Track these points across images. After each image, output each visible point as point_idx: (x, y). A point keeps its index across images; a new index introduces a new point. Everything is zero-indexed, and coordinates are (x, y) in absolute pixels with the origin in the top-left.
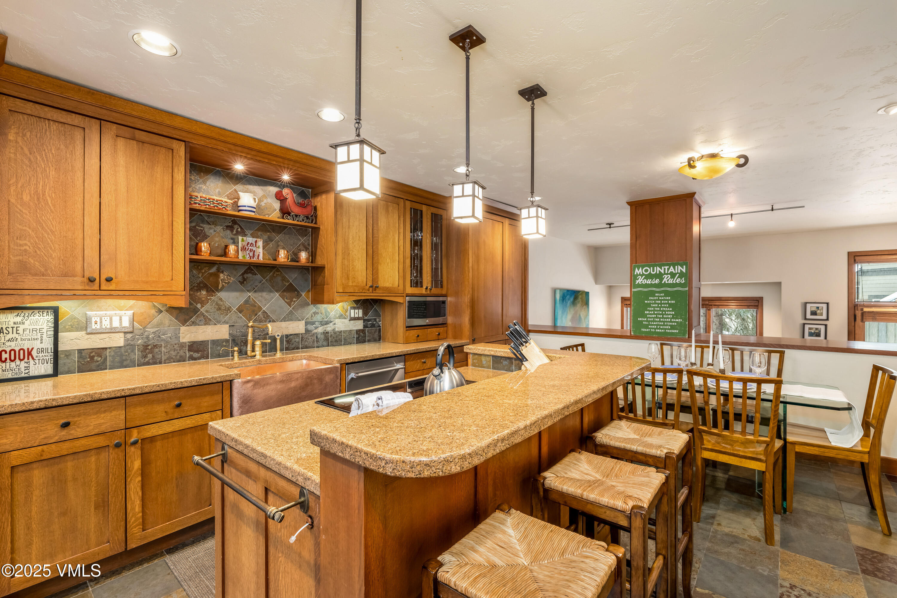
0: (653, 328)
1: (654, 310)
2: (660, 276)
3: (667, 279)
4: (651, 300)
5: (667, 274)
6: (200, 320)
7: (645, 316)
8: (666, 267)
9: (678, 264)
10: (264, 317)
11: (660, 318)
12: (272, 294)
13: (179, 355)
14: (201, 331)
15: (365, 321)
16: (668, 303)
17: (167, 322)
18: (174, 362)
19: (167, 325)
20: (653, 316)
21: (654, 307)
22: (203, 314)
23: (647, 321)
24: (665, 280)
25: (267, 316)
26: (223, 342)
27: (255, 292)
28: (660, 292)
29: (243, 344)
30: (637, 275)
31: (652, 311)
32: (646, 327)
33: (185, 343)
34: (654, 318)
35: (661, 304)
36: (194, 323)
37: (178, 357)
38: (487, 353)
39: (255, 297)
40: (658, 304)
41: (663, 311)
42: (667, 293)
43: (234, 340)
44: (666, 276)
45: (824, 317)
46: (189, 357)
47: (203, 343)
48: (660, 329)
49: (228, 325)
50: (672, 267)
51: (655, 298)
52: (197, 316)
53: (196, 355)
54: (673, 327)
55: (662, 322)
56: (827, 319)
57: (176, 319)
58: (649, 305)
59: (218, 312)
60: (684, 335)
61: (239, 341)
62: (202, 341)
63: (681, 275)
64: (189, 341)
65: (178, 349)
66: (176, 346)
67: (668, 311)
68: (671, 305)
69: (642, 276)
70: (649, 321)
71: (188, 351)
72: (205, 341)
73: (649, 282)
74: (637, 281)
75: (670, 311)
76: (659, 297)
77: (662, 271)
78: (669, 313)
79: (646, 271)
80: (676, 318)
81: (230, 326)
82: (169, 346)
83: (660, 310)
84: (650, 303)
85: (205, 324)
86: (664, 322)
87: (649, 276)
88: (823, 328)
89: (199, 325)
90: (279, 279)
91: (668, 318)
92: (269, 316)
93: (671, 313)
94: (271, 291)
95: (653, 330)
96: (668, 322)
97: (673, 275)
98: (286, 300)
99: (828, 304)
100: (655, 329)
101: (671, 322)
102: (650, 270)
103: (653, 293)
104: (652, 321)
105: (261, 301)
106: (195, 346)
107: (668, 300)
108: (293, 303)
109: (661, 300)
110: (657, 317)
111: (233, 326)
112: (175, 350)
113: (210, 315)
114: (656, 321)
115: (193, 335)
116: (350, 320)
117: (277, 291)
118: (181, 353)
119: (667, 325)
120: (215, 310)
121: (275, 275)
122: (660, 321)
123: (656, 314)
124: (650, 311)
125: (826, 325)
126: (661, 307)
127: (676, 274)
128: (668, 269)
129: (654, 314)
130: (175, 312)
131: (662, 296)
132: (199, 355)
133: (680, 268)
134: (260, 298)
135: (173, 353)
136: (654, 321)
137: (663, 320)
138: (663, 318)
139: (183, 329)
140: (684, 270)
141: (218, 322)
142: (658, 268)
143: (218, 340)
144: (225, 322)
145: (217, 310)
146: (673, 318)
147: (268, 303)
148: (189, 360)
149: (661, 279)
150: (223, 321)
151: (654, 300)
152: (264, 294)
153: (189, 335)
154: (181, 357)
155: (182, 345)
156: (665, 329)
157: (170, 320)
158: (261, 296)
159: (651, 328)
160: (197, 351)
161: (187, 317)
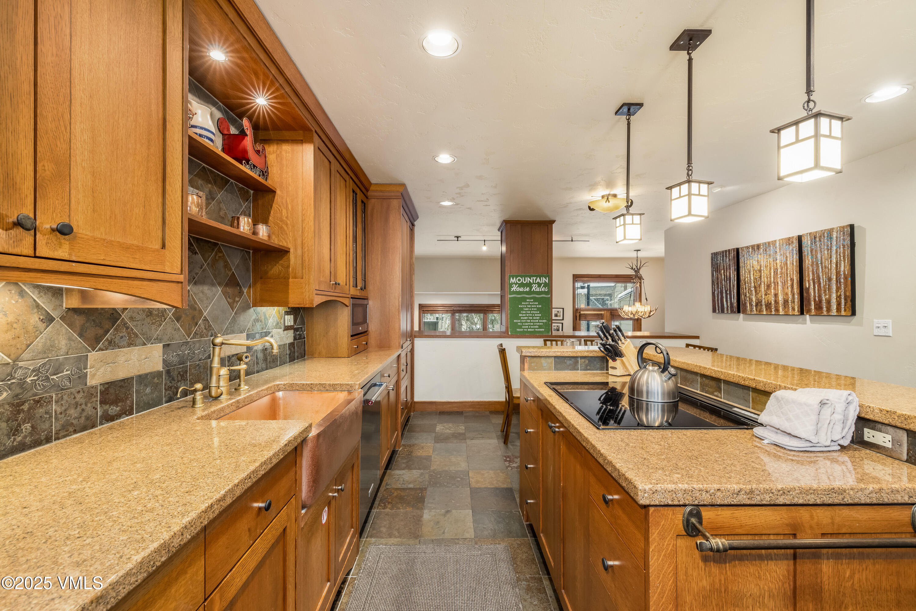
0: (525, 328)
1: (526, 313)
2: (529, 285)
3: (535, 288)
4: (524, 305)
5: (535, 284)
6: (122, 337)
7: (519, 318)
8: (535, 278)
9: (543, 276)
10: (205, 329)
11: (531, 320)
12: (214, 289)
13: (85, 414)
14: (123, 359)
15: (296, 330)
16: (536, 307)
17: (63, 343)
18: (75, 432)
19: (64, 349)
20: (526, 318)
21: (526, 311)
22: (125, 324)
23: (521, 322)
24: (534, 288)
25: (209, 327)
26: (154, 378)
27: (195, 283)
28: (530, 298)
29: (180, 378)
30: (512, 284)
31: (524, 314)
32: (520, 327)
33: (95, 387)
34: (526, 320)
35: (531, 308)
36: (112, 344)
37: (83, 420)
38: (551, 354)
39: (195, 293)
40: (529, 308)
41: (532, 314)
42: (535, 299)
43: (168, 372)
44: (534, 285)
45: (561, 318)
46: (101, 417)
47: (125, 383)
48: (531, 328)
49: (161, 345)
50: (538, 278)
51: (527, 303)
52: (116, 329)
53: (114, 410)
54: (540, 327)
55: (532, 322)
56: (563, 319)
57: (81, 335)
58: (522, 309)
59: (148, 320)
60: (548, 332)
61: (176, 373)
62: (123, 380)
63: (546, 285)
64: (102, 381)
65: (83, 401)
66: (78, 396)
67: (536, 314)
68: (538, 309)
69: (516, 284)
70: (522, 323)
71: (101, 403)
72: (128, 379)
73: (521, 289)
74: (512, 289)
75: (538, 314)
76: (529, 302)
77: (532, 282)
78: (537, 315)
79: (519, 280)
80: (543, 319)
81: (164, 346)
82: (65, 397)
83: (531, 313)
84: (523, 308)
85: (129, 345)
86: (534, 323)
87: (522, 285)
88: (561, 325)
89: (119, 347)
90: (221, 264)
91: (537, 319)
92: (211, 326)
93: (539, 315)
94: (213, 285)
95: (526, 330)
96: (537, 322)
97: (539, 285)
98: (228, 299)
99: (563, 309)
100: (527, 329)
101: (539, 322)
102: (522, 280)
103: (524, 299)
104: (525, 322)
105: (201, 301)
106: (112, 391)
107: (536, 305)
108: (235, 304)
109: (531, 305)
110: (528, 319)
111: (168, 345)
112: (77, 405)
113: (136, 326)
114: (528, 323)
115: (109, 369)
116: (284, 331)
117: (220, 284)
118: (89, 410)
119: (536, 325)
120: (144, 316)
121: (217, 258)
122: (531, 322)
123: (528, 316)
124: (523, 314)
125: (562, 324)
126: (532, 310)
127: (541, 284)
128: (536, 280)
129: (526, 316)
130: (79, 320)
131: (531, 302)
132: (118, 409)
133: (544, 279)
134: (201, 295)
135: (73, 412)
136: (526, 322)
137: (533, 321)
138: (533, 319)
139: (93, 356)
140: (547, 281)
141: (149, 340)
142: (529, 279)
143: (147, 375)
144: (158, 340)
145: (148, 316)
146: (540, 319)
147: (210, 304)
148: (101, 424)
149: (531, 288)
150: (155, 337)
151: (526, 305)
152: (206, 288)
153: (102, 370)
154: (87, 418)
155: (90, 393)
156: (535, 328)
157: (70, 339)
158: (203, 292)
159: (524, 328)
160: (115, 402)
161: (101, 332)
